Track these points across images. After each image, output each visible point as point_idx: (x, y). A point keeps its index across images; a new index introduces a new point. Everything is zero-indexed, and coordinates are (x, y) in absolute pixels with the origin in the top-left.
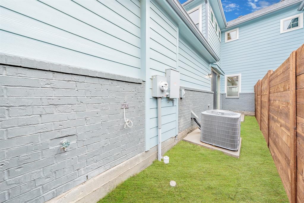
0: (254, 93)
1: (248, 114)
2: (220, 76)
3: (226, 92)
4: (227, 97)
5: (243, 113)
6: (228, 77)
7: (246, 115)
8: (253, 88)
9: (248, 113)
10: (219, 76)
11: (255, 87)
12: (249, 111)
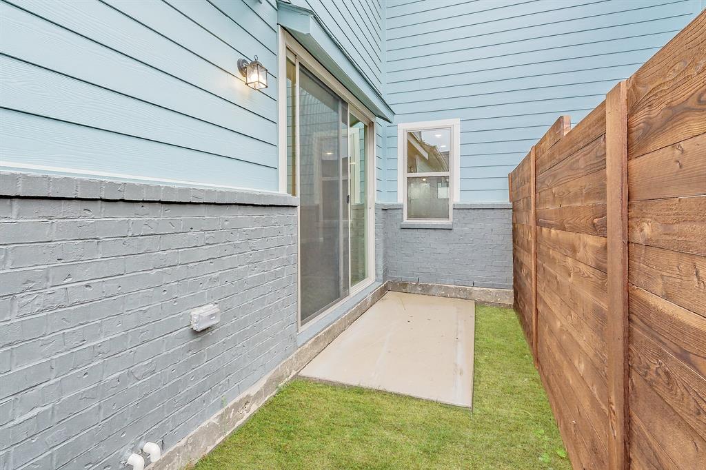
0: (510, 205)
1: (488, 298)
2: (375, 124)
3: (401, 199)
4: (406, 221)
5: (470, 293)
6: (410, 134)
7: (479, 304)
8: (505, 184)
9: (486, 293)
10: (371, 124)
11: (512, 177)
12: (492, 286)
